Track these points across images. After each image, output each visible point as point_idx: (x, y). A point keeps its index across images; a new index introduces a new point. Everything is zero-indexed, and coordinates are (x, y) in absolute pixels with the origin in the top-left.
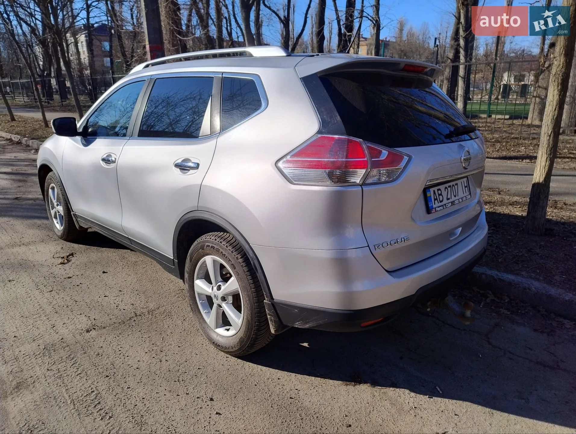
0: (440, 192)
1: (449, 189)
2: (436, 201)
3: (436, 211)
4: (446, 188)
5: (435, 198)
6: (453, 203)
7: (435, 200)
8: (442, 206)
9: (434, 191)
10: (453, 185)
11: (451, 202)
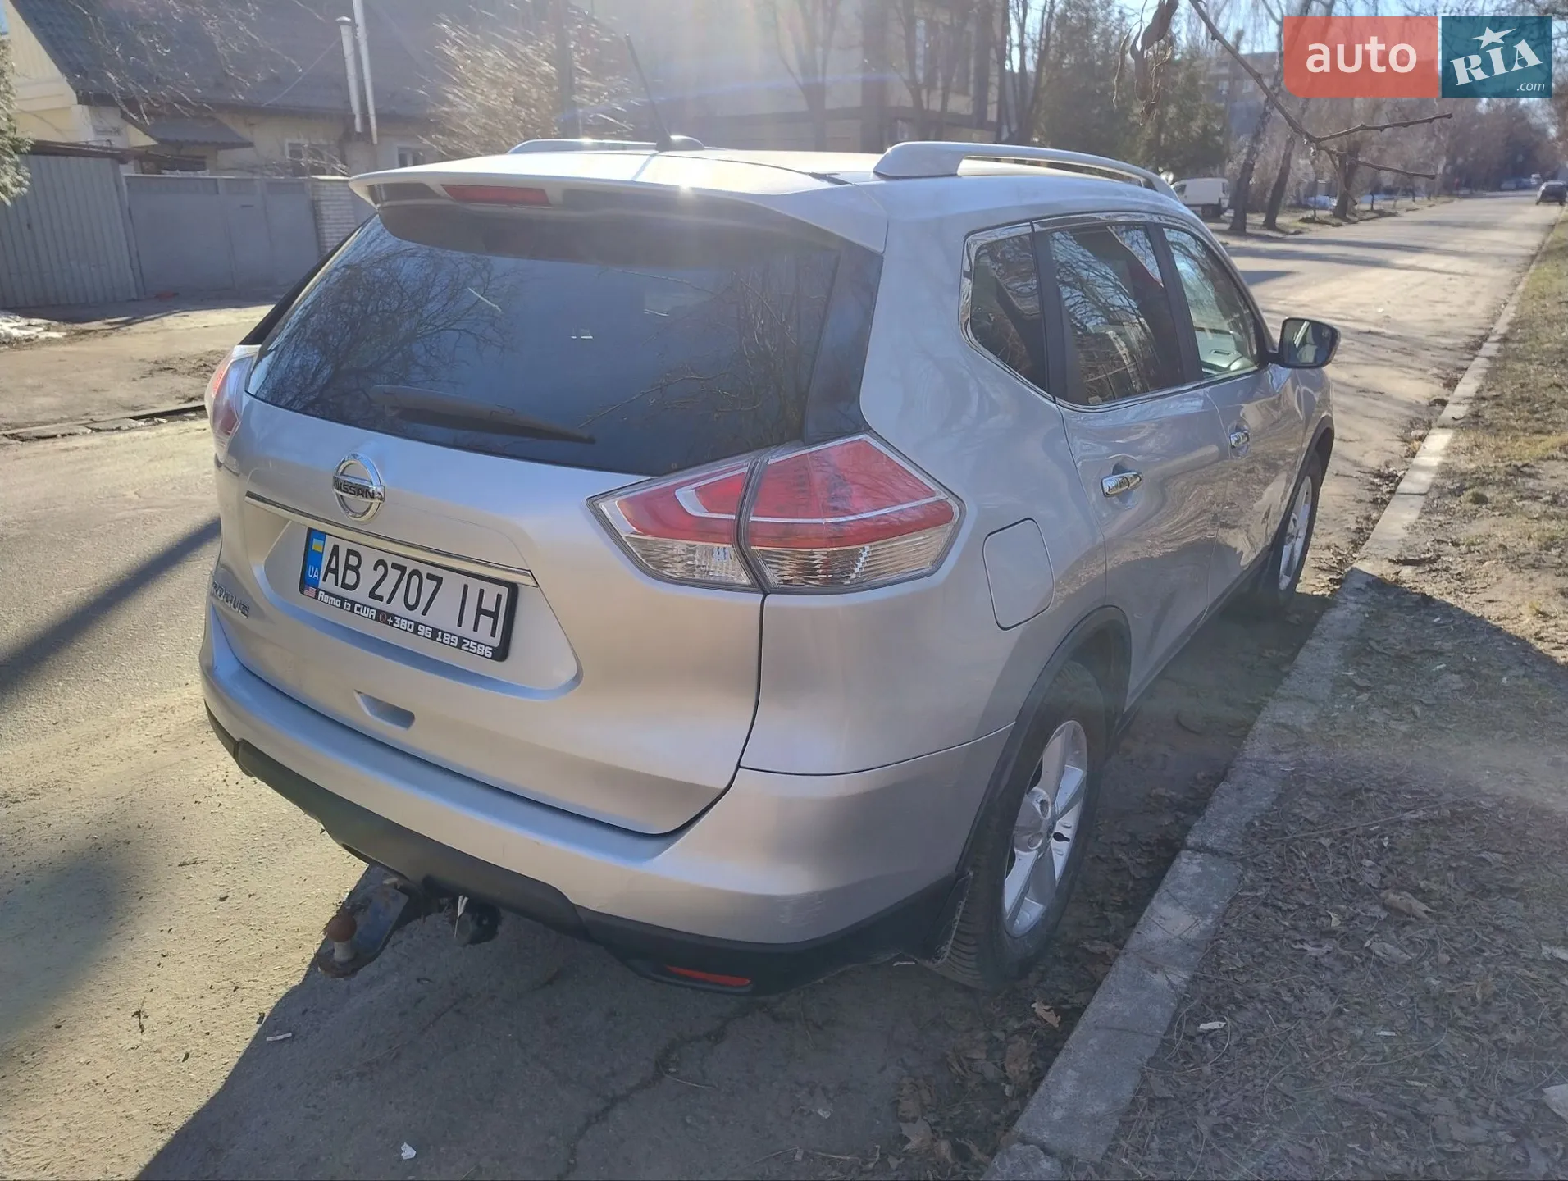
0: (353, 561)
1: (394, 575)
2: (331, 576)
3: (316, 597)
4: (381, 562)
5: (333, 565)
6: (383, 617)
7: (329, 570)
8: (342, 599)
9: (336, 549)
10: (415, 572)
11: (379, 612)
